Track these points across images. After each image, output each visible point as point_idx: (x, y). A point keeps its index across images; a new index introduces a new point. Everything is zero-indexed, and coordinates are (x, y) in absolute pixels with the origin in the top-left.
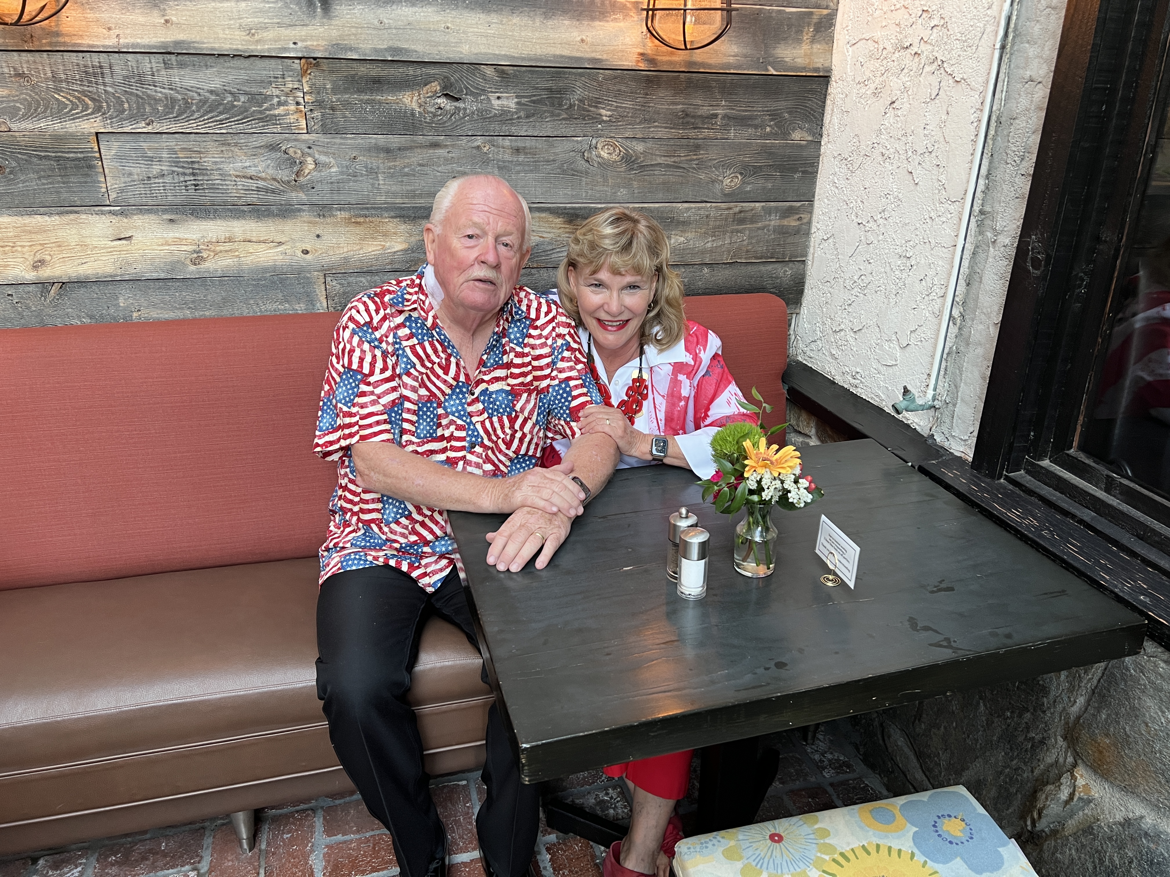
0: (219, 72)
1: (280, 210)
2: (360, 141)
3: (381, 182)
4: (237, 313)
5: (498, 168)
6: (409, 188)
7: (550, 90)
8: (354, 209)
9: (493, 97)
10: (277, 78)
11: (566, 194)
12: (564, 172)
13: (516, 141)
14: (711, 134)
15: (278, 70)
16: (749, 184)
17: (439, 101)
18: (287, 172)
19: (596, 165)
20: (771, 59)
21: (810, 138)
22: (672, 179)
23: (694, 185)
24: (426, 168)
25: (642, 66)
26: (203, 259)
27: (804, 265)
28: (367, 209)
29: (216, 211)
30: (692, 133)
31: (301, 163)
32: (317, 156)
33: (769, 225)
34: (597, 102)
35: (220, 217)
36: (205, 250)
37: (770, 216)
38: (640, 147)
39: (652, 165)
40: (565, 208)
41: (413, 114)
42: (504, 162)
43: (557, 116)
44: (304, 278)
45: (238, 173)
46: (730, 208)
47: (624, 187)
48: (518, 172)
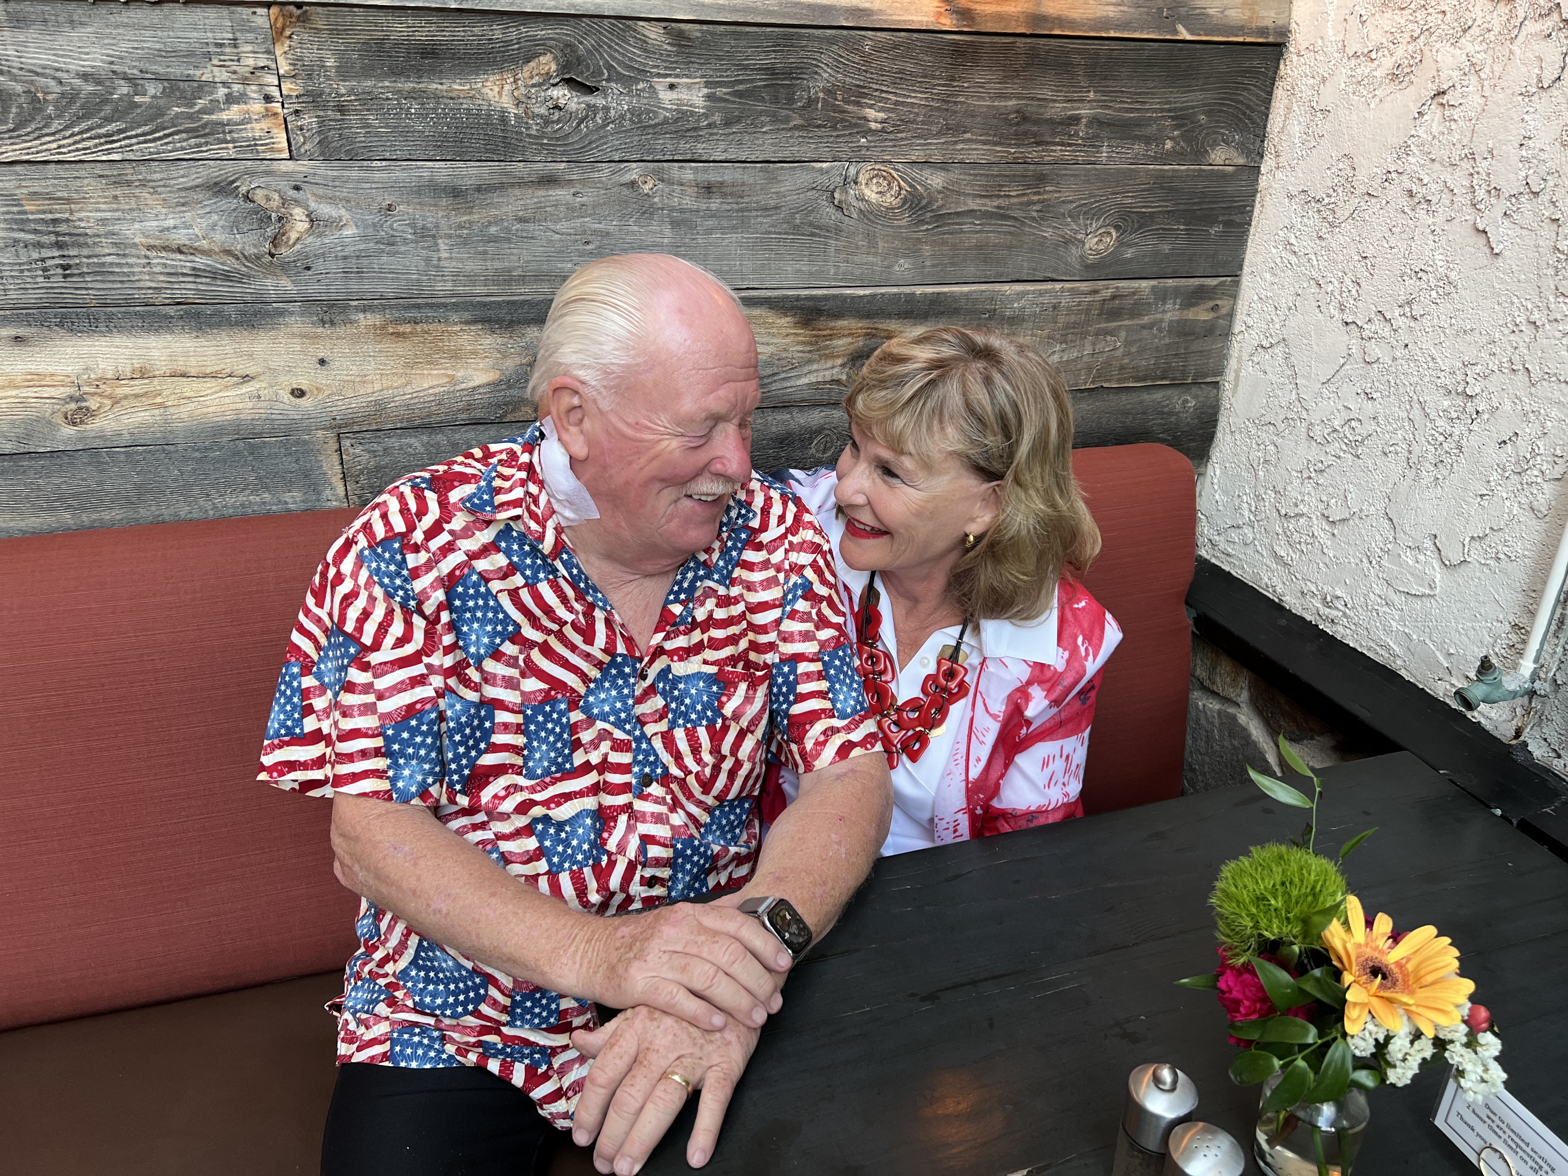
0: (99, 36)
1: (243, 313)
2: (400, 174)
3: (444, 255)
4: (167, 513)
5: (672, 223)
6: (498, 265)
7: (770, 71)
8: (391, 307)
9: (660, 84)
10: (221, 45)
11: (800, 271)
12: (796, 229)
13: (705, 170)
14: (1067, 154)
15: (221, 28)
16: (1130, 246)
17: (556, 93)
18: (252, 237)
19: (855, 216)
20: (1183, 11)
21: (1241, 161)
22: (993, 238)
23: (1031, 250)
24: (531, 226)
25: (948, 23)
26: (88, 413)
27: (1218, 389)
28: (418, 307)
29: (110, 317)
30: (1033, 153)
31: (280, 219)
32: (313, 205)
33: (1162, 321)
34: (858, 95)
35: (120, 329)
36: (95, 394)
37: (1164, 303)
38: (936, 180)
39: (958, 214)
40: (798, 298)
41: (504, 120)
42: (682, 211)
43: (782, 122)
44: (297, 442)
45: (152, 242)
46: (1096, 292)
47: (905, 256)
48: (709, 231)
